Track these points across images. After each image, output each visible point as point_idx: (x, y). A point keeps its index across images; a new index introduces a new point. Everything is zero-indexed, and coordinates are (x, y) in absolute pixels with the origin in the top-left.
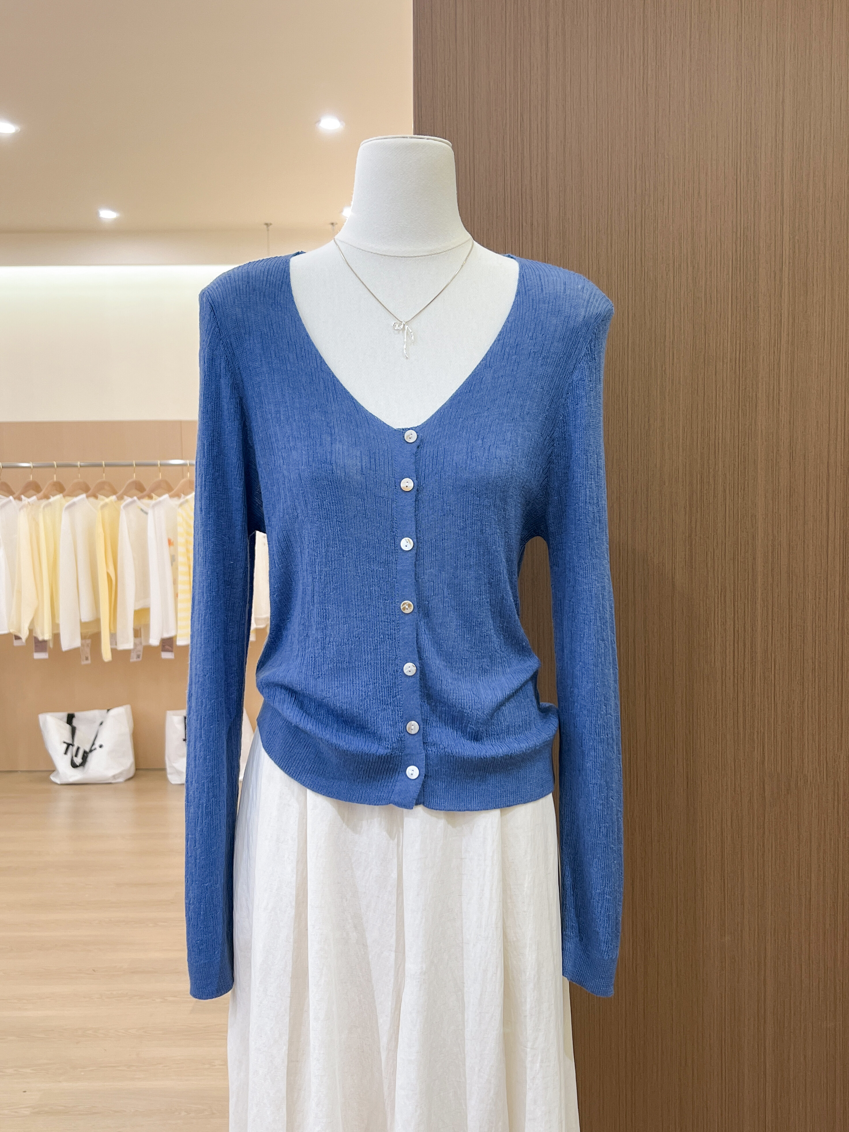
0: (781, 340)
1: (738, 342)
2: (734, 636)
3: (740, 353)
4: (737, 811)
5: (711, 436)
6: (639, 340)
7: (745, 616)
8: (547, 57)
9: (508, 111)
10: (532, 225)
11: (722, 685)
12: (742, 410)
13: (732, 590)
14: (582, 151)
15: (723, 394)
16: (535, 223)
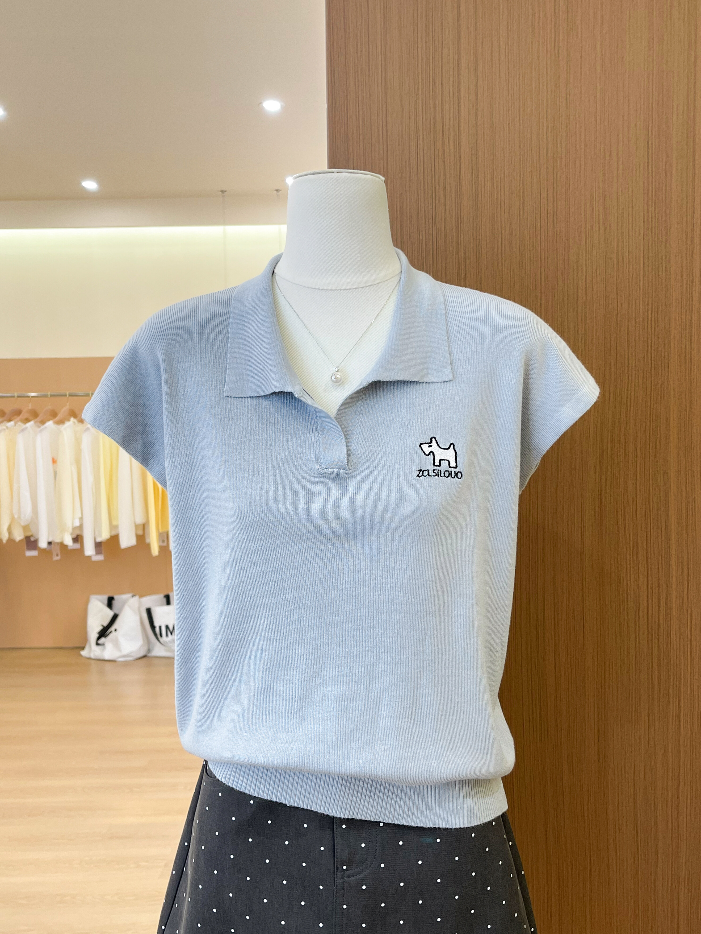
0: (692, 300)
1: (650, 302)
2: (648, 592)
3: (652, 313)
4: (651, 764)
5: (623, 396)
6: (552, 301)
7: (659, 572)
8: (458, 20)
9: (420, 76)
10: (445, 188)
11: (636, 641)
12: (654, 369)
13: (645, 547)
14: (494, 114)
15: (635, 354)
16: (448, 187)
